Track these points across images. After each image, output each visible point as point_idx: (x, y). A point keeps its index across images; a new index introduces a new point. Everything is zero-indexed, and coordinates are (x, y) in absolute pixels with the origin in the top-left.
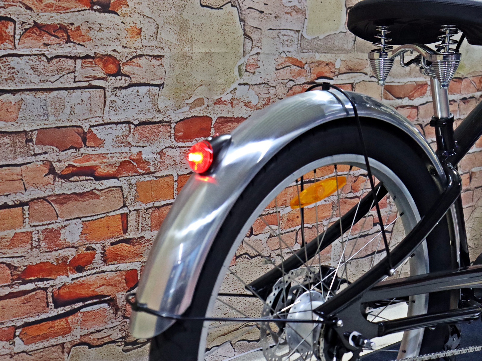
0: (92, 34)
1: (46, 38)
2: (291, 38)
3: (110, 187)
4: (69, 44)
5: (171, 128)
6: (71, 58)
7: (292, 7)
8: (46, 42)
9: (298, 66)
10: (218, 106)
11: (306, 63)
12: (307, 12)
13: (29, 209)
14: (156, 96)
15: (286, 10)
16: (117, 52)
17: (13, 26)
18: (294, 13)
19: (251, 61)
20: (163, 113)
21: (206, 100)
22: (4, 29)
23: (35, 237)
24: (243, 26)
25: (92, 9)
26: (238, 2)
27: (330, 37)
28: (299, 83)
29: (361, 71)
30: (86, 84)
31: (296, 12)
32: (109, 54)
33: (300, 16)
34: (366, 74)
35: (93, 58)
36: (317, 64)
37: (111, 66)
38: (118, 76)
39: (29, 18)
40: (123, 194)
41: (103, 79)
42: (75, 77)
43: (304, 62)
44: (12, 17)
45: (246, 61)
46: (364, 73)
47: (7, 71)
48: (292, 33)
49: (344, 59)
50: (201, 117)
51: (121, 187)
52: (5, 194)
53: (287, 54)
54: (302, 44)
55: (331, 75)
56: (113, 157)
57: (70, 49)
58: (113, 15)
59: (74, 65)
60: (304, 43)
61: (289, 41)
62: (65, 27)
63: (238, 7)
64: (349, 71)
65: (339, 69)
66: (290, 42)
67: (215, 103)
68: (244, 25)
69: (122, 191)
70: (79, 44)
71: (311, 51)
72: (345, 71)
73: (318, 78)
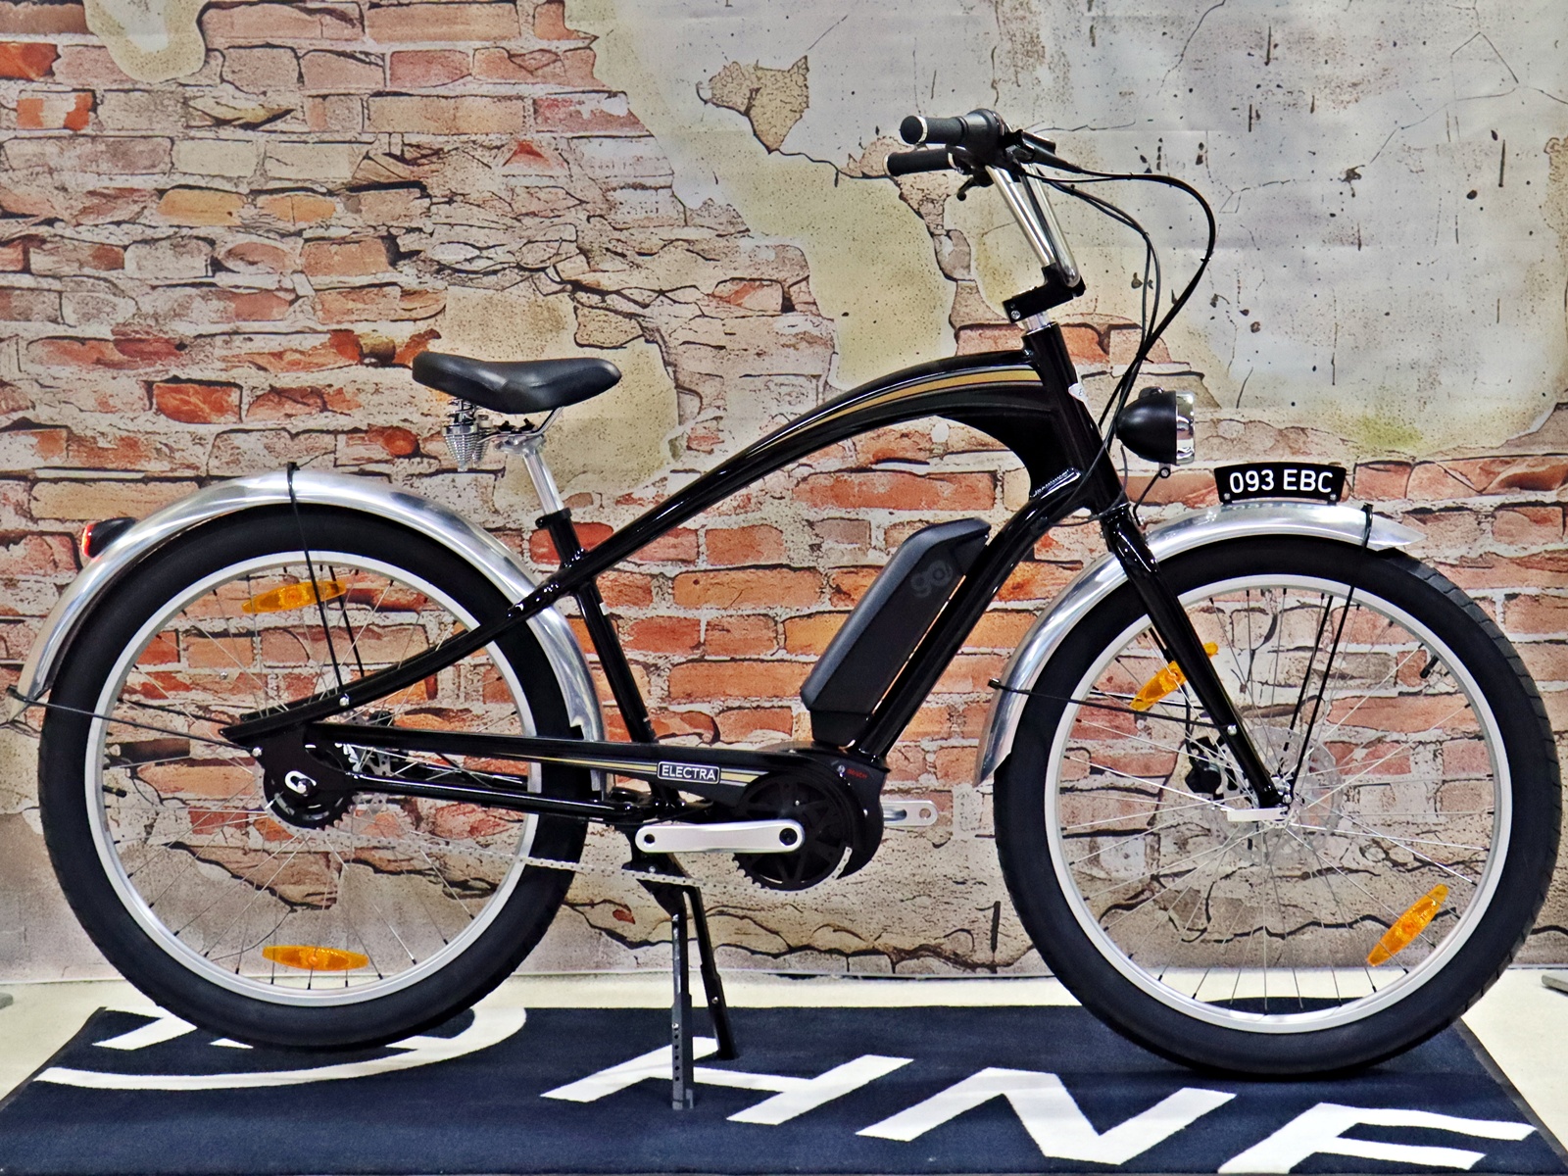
0: (362, 398)
1: (289, 407)
2: (797, 390)
3: (402, 624)
4: (326, 414)
5: (523, 540)
6: (328, 432)
7: (797, 334)
8: (289, 412)
10: (625, 507)
12: (835, 341)
13: (261, 641)
14: (490, 489)
15: (783, 340)
16: (411, 422)
17: (238, 392)
18: (804, 345)
19: (701, 432)
20: (506, 515)
21: (596, 498)
22: (226, 397)
23: (272, 683)
24: (672, 373)
25: (362, 364)
26: (662, 337)
28: (825, 470)
30: (356, 469)
31: (809, 343)
32: (395, 425)
33: (819, 349)
35: (366, 432)
36: (874, 435)
37: (401, 443)
38: (414, 457)
39: (261, 381)
40: (427, 637)
41: (386, 462)
42: (336, 459)
44: (238, 381)
45: (689, 432)
47: (230, 452)
48: (801, 381)
50: (585, 524)
51: (423, 626)
52: (227, 616)
55: (921, 456)
57: (328, 420)
58: (401, 369)
59: (334, 443)
61: (794, 395)
62: (320, 391)
63: (661, 342)
64: (982, 448)
65: (947, 444)
66: (797, 398)
67: (618, 502)
68: (675, 372)
69: (426, 632)
70: (341, 413)
72: (969, 448)
73: (878, 462)
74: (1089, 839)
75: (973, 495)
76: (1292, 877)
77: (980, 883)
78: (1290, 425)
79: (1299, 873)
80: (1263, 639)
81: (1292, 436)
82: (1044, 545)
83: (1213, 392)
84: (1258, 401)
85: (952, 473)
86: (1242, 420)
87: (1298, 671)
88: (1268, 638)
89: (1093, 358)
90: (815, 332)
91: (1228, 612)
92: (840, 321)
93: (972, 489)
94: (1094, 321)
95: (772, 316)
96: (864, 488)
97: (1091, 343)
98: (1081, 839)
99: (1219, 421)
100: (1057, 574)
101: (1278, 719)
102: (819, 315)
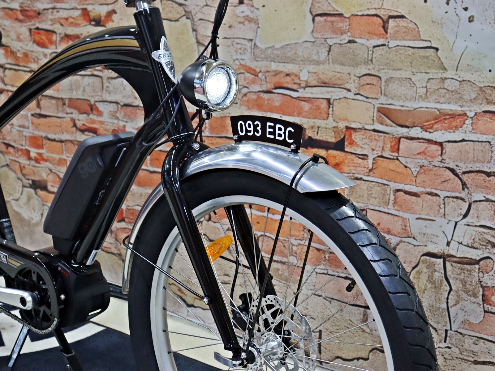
2: (244, 46)
7: (244, 17)
9: (252, 74)
11: (260, 72)
12: (259, 21)
13: (65, 145)
15: (239, 20)
17: (55, 35)
18: (246, 23)
22: (52, 37)
24: (195, 35)
25: (91, 24)
26: (192, 16)
27: (289, 47)
28: (254, 91)
29: (341, 86)
30: (91, 73)
31: (249, 21)
33: (253, 25)
34: (349, 90)
36: (274, 74)
38: (109, 69)
41: (100, 71)
43: (258, 70)
44: (55, 30)
46: (345, 89)
48: (245, 42)
49: (314, 71)
52: (55, 133)
53: (241, 61)
54: (256, 53)
55: (295, 87)
56: (107, 125)
60: (257, 52)
61: (242, 49)
63: (192, 19)
64: (323, 85)
65: (307, 81)
66: (244, 51)
71: (266, 60)
72: (317, 84)
73: (276, 88)
74: (363, 309)
75: (319, 111)
76: (469, 361)
77: (313, 318)
78: (487, 84)
79: (473, 360)
80: (462, 217)
81: (488, 92)
82: (350, 144)
83: (443, 60)
84: (469, 68)
85: (309, 98)
86: (459, 79)
87: (479, 239)
88: (465, 216)
89: (379, 36)
90: (251, 16)
91: (442, 197)
92: (261, 9)
93: (318, 108)
94: (380, 13)
95: (235, 6)
96: (270, 102)
97: (379, 26)
98: (360, 308)
99: (446, 79)
100: (355, 161)
101: (465, 266)
102: (253, 6)
